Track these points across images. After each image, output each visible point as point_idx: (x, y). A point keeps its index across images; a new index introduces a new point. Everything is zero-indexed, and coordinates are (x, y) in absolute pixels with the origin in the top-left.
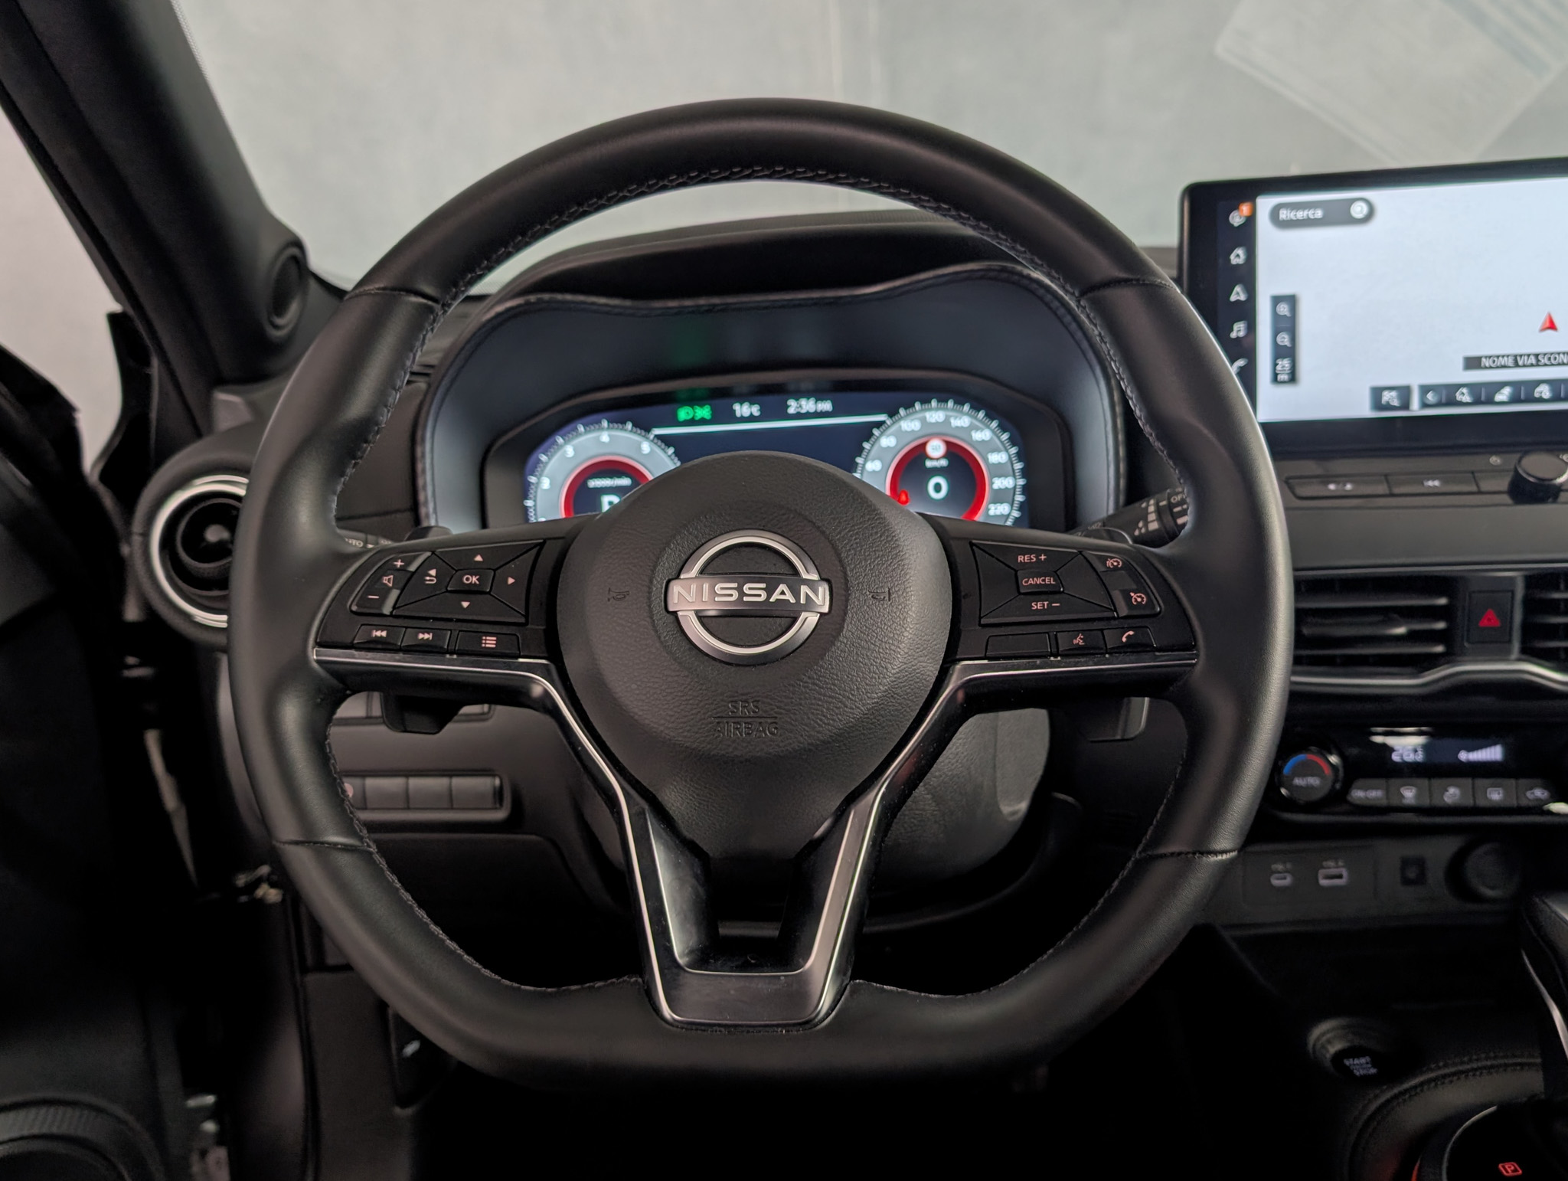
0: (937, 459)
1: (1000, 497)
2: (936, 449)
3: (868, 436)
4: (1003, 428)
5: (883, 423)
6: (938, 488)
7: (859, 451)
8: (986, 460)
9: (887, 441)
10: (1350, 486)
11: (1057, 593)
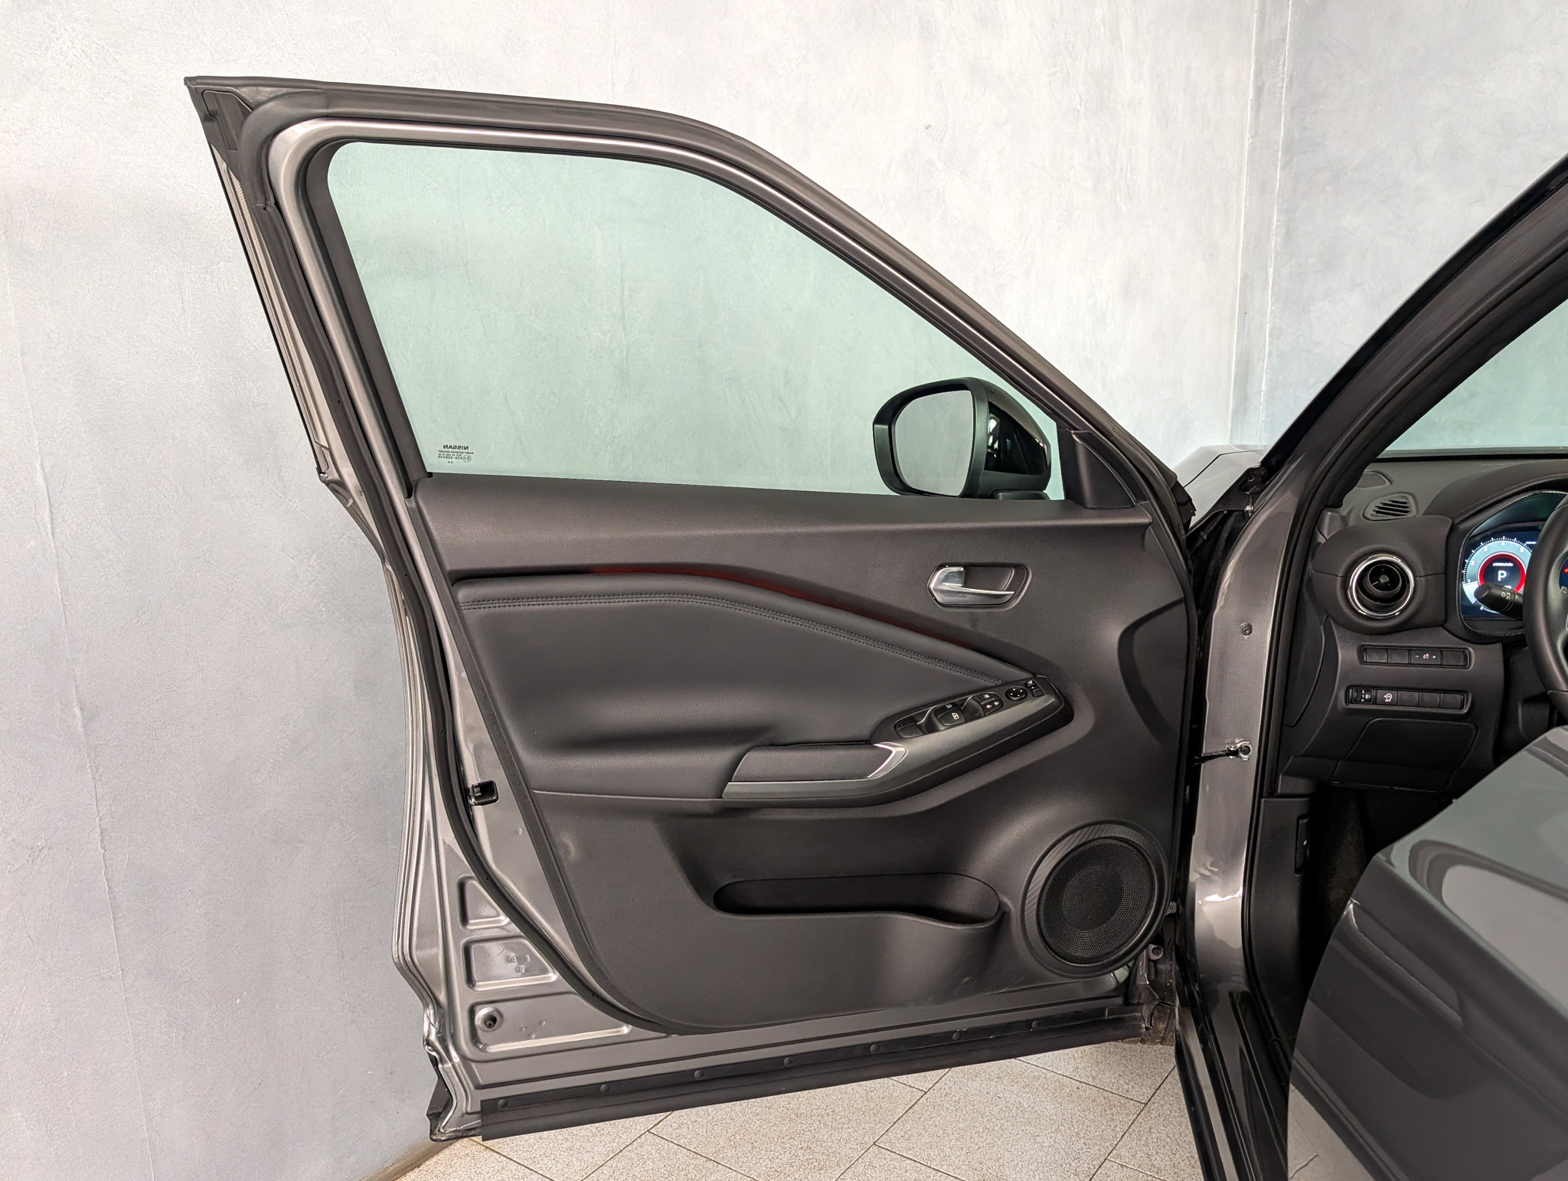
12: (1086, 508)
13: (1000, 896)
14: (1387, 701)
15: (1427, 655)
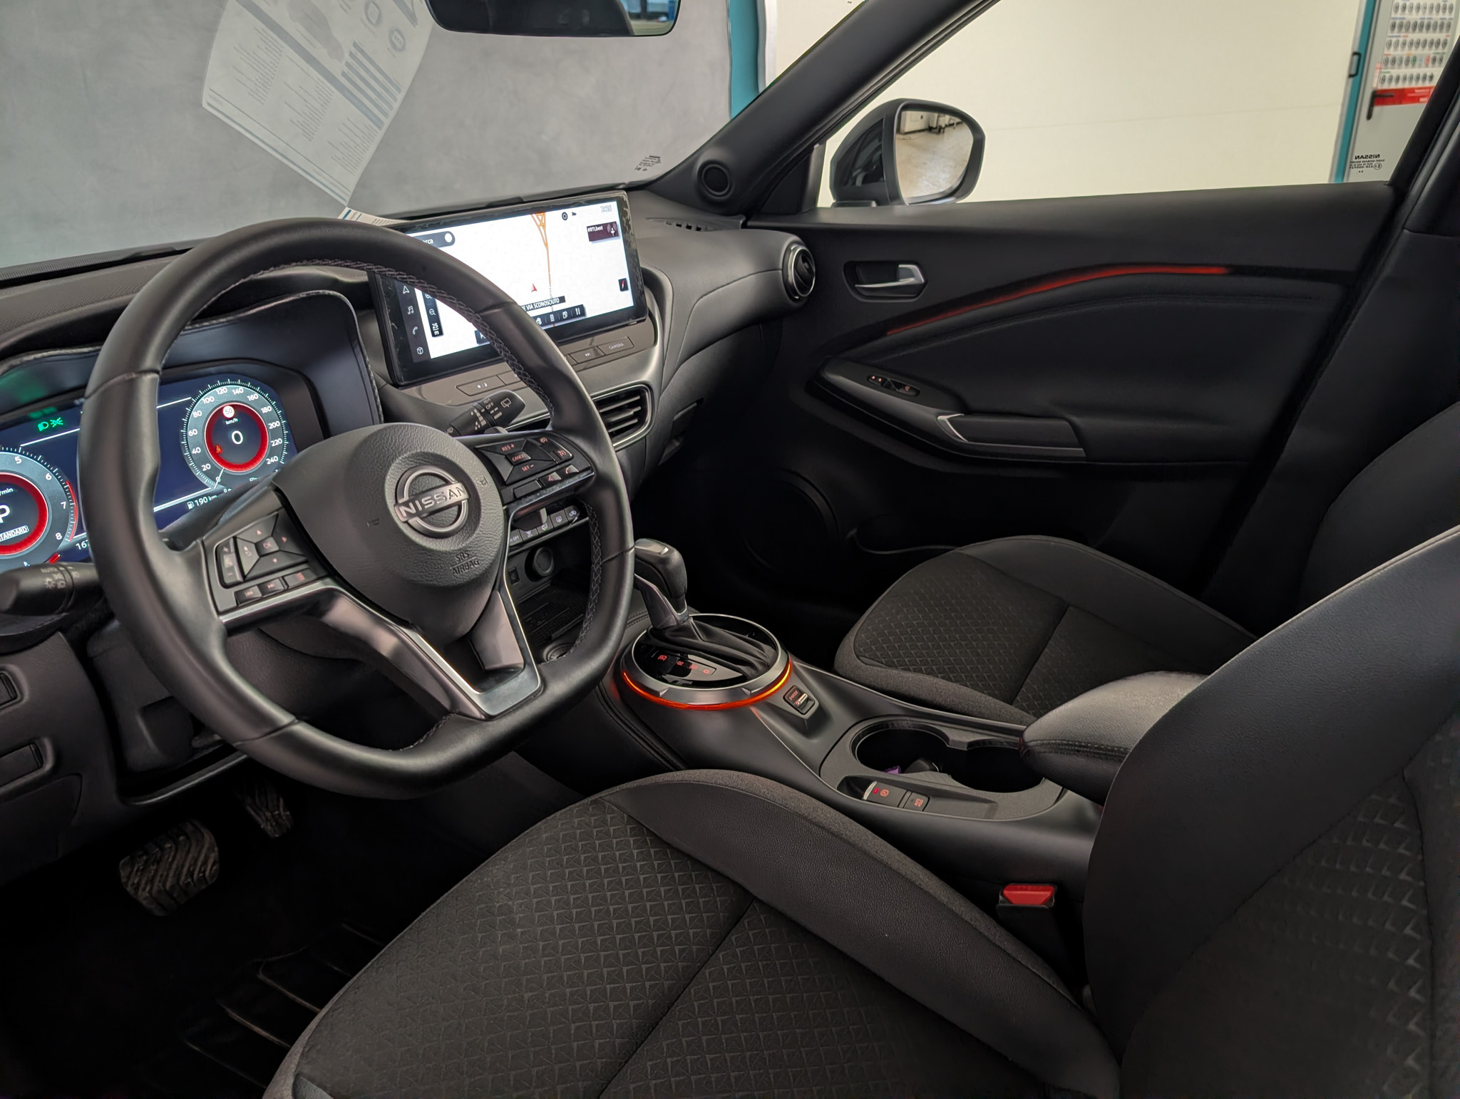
0: (231, 419)
1: (275, 433)
2: (229, 412)
3: (184, 413)
4: (264, 391)
5: (190, 402)
6: (237, 437)
7: (181, 425)
8: (260, 412)
9: (196, 414)
10: (486, 385)
11: (529, 460)
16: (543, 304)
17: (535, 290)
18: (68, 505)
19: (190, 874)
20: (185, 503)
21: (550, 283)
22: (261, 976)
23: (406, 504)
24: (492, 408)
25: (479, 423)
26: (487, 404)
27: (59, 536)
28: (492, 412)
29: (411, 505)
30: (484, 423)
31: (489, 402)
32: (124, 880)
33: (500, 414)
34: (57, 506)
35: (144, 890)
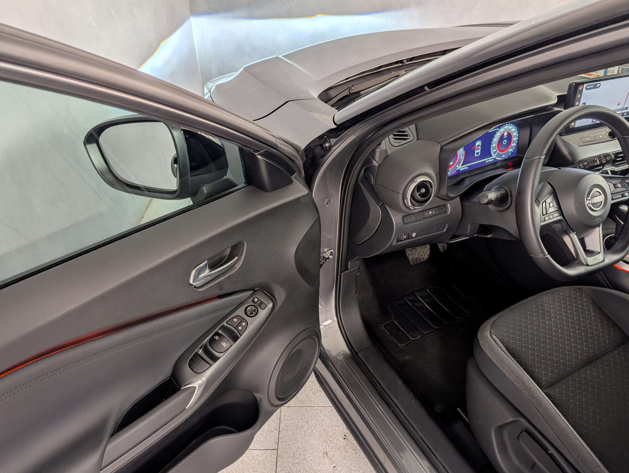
0: (505, 136)
1: (514, 142)
3: (495, 133)
4: (516, 128)
5: (498, 130)
6: (505, 142)
7: (493, 137)
8: (513, 135)
9: (498, 134)
10: (590, 139)
11: (620, 187)
12: (268, 192)
13: (255, 394)
14: (413, 236)
15: (431, 212)
16: (619, 110)
17: (619, 105)
18: (462, 158)
19: (422, 255)
20: (486, 161)
21: (625, 102)
22: (428, 290)
23: (589, 200)
24: (603, 159)
25: (597, 163)
26: (602, 157)
27: (457, 166)
28: (603, 160)
29: (590, 200)
30: (598, 163)
31: (603, 157)
32: (406, 251)
33: (605, 161)
34: (460, 158)
35: (410, 256)
